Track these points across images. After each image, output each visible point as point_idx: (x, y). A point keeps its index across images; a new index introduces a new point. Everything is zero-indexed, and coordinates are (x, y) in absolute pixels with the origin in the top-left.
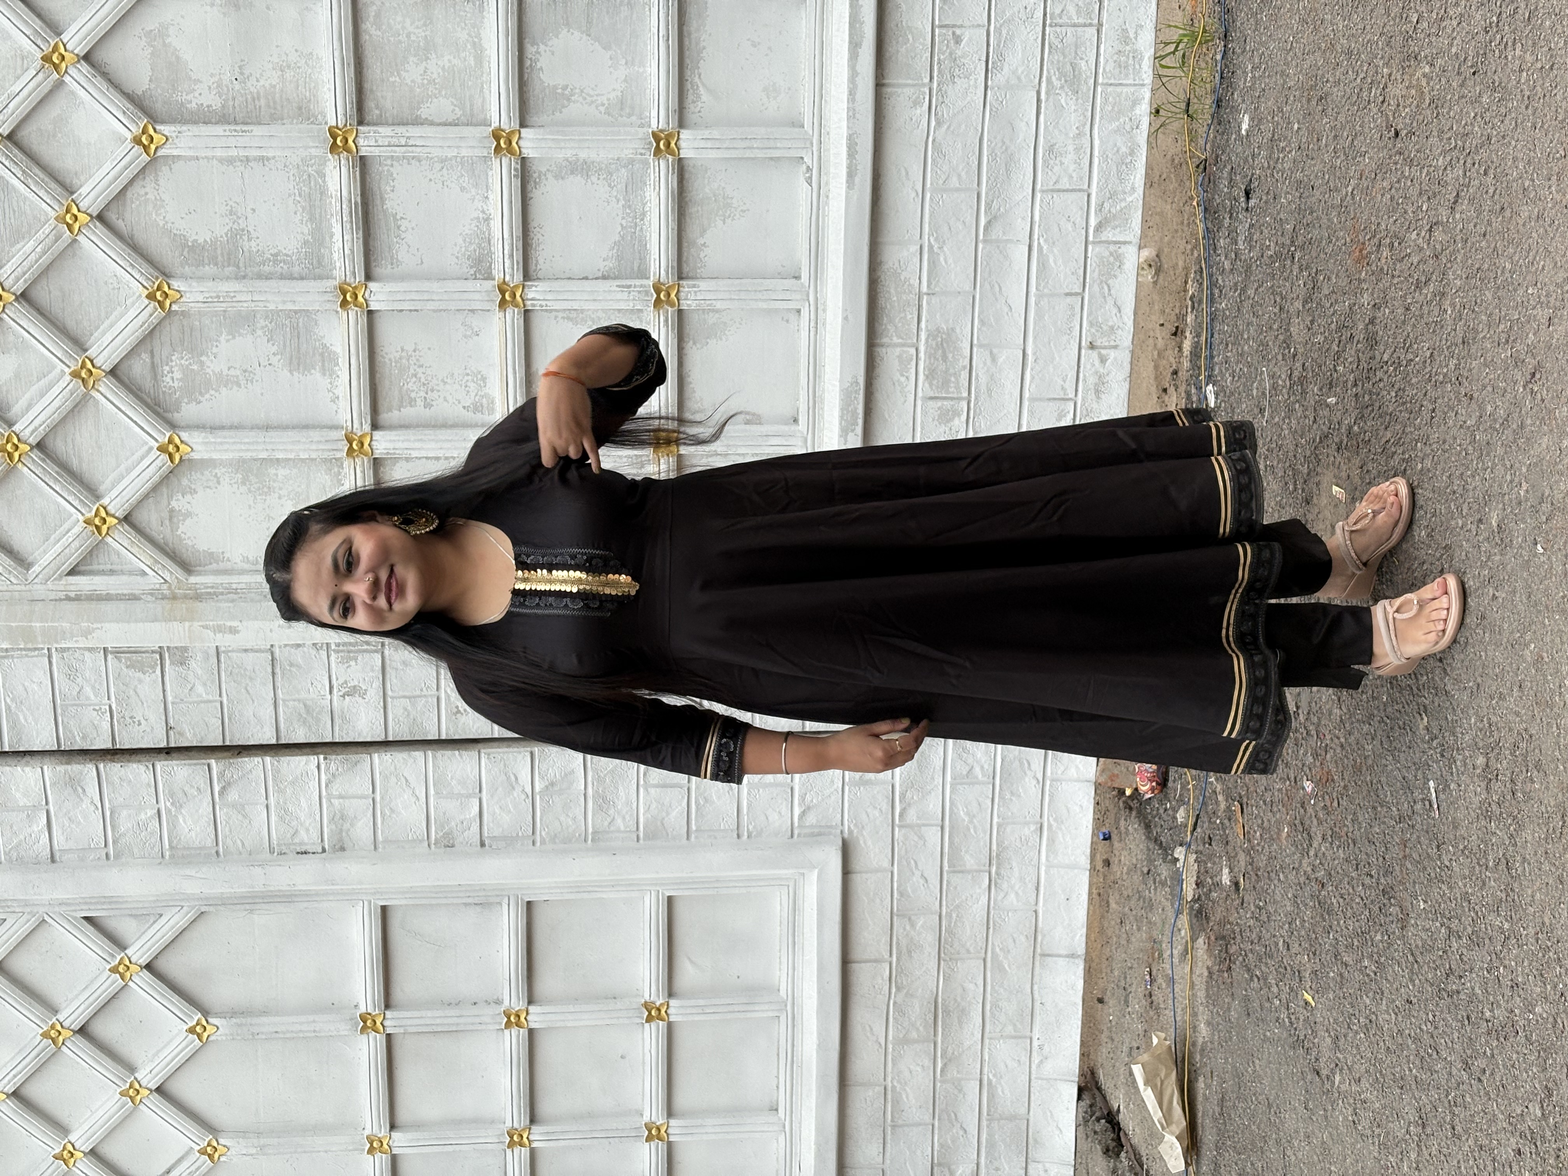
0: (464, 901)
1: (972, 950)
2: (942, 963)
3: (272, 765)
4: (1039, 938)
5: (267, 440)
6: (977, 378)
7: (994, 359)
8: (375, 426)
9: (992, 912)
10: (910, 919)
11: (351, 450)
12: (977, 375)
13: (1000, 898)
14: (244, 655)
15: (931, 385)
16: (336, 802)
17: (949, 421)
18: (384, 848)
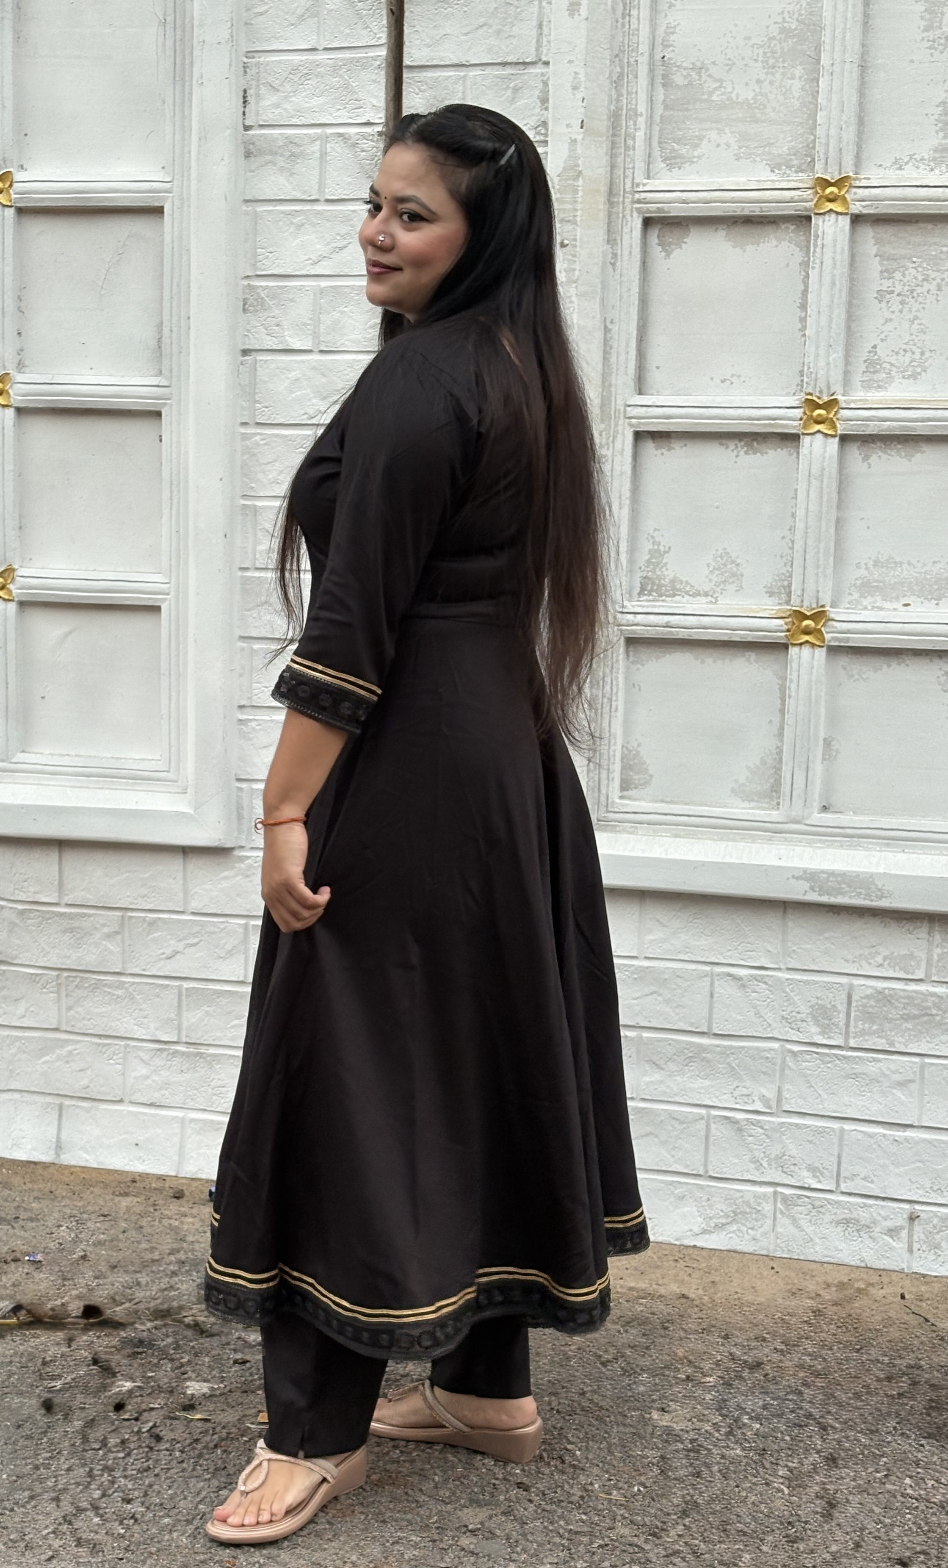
0: (166, 324)
1: (72, 1013)
2: (55, 973)
3: (374, 58)
4: (85, 1104)
5: (847, 66)
6: (875, 1060)
7: (901, 1084)
8: (857, 219)
9: (122, 1043)
10: (117, 933)
11: (825, 183)
12: (879, 1061)
13: (141, 1054)
14: (535, 23)
15: (867, 997)
16: (316, 147)
17: (814, 1017)
18: (247, 213)
